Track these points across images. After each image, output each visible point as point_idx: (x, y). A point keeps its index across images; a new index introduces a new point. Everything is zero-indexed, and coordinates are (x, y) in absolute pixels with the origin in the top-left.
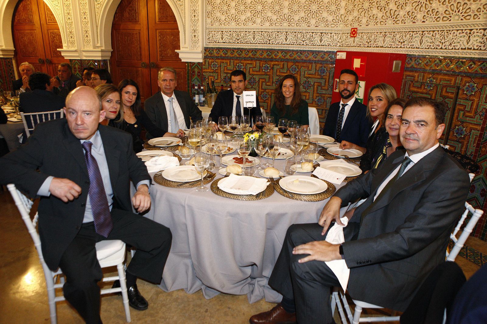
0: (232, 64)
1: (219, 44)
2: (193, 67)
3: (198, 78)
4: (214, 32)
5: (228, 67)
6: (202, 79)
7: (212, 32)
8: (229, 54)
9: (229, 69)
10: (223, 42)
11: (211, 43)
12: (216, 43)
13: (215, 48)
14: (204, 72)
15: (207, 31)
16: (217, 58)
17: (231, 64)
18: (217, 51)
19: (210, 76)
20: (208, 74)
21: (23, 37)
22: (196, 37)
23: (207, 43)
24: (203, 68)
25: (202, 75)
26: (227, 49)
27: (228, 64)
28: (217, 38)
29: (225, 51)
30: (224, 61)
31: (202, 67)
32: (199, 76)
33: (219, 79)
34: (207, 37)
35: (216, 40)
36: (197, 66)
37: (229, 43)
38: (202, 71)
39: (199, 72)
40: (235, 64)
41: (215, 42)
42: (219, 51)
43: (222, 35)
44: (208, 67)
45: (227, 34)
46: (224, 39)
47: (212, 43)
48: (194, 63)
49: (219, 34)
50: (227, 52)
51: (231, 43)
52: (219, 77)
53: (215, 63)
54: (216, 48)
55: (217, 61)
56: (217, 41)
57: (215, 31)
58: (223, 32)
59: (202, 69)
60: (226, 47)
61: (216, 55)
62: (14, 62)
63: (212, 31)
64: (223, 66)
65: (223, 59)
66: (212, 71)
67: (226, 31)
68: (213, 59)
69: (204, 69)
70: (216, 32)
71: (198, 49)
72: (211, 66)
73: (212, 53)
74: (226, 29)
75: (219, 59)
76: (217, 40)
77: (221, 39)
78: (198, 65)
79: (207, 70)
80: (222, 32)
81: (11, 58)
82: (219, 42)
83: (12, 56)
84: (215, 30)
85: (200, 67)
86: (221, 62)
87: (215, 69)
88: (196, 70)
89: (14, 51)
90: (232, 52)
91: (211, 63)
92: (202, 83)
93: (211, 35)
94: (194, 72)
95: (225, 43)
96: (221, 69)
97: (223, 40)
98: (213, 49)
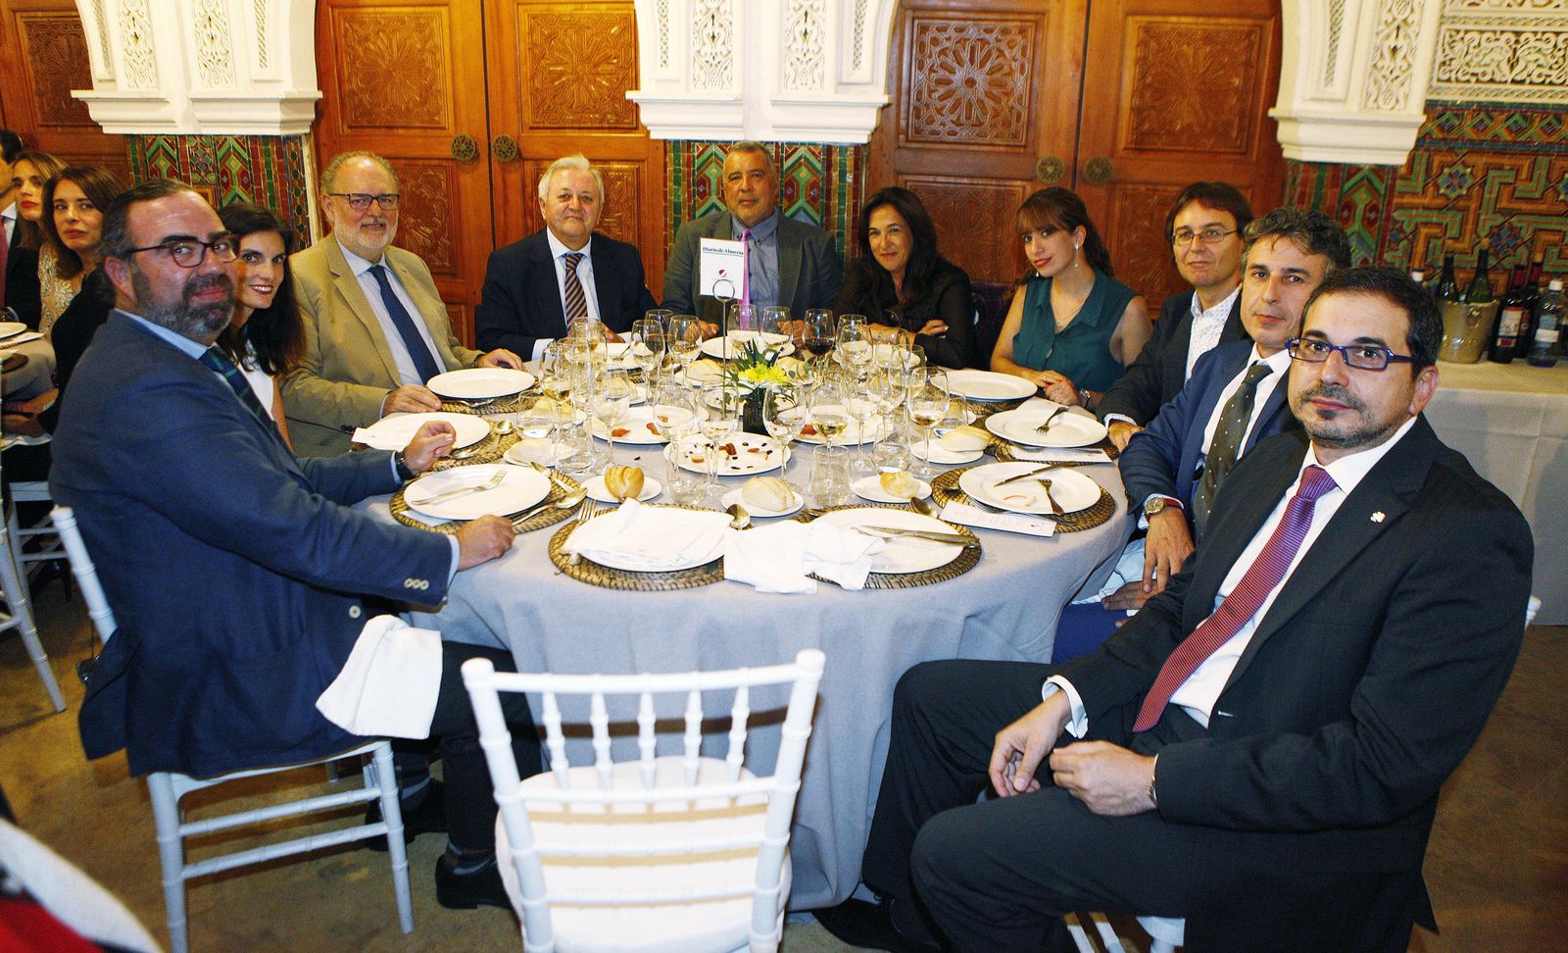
0: (1541, 172)
1: (1493, 86)
2: (1347, 186)
3: (1365, 234)
4: (1476, 36)
5: (1520, 186)
6: (1384, 237)
7: (1468, 37)
8: (1535, 132)
9: (1523, 195)
10: (1514, 82)
11: (1453, 85)
12: (1478, 81)
13: (1469, 104)
14: (1401, 207)
15: (1444, 27)
16: (1476, 148)
17: (1536, 173)
18: (1482, 115)
19: (1426, 224)
20: (1420, 216)
21: (367, 39)
22: (1400, 55)
23: (1435, 84)
24: (1398, 188)
25: (1388, 218)
26: (1528, 111)
27: (1524, 175)
28: (1487, 60)
29: (1517, 117)
30: (1506, 161)
31: (1393, 186)
32: (1369, 223)
33: (1467, 237)
34: (1440, 58)
35: (1476, 71)
36: (1369, 181)
37: (1543, 83)
38: (1390, 202)
39: (1374, 208)
40: (1555, 176)
41: (1474, 79)
42: (1491, 118)
43: (1515, 50)
44: (1421, 185)
45: (1540, 44)
46: (1521, 65)
47: (1457, 81)
48: (1352, 170)
49: (1502, 43)
50: (1524, 125)
51: (1551, 83)
52: (1469, 227)
53: (1460, 168)
54: (1479, 103)
55: (1471, 159)
56: (1484, 74)
57: (1482, 32)
58: (1522, 38)
59: (1391, 196)
60: (1528, 101)
61: (1470, 134)
62: (306, 151)
63: (1467, 32)
64: (1497, 181)
65: (1502, 153)
66: (1439, 202)
67: (1535, 33)
68: (1451, 150)
69: (1402, 194)
70: (1485, 36)
71: (1401, 105)
72: (1440, 181)
73: (1452, 127)
74: (1538, 21)
75: (1481, 152)
76: (1489, 70)
77: (1505, 67)
78: (1373, 177)
79: (1416, 201)
80: (1518, 34)
81: (299, 137)
82: (1492, 81)
83: (303, 127)
84: (1482, 28)
85: (1381, 188)
86: (1488, 168)
87: (1453, 195)
88: (1362, 198)
89: (318, 104)
90: (1549, 124)
91: (1442, 168)
92: (1381, 254)
93: (1459, 46)
94: (1349, 206)
95: (1522, 82)
96: (1487, 196)
97: (1517, 70)
98: (1459, 110)
